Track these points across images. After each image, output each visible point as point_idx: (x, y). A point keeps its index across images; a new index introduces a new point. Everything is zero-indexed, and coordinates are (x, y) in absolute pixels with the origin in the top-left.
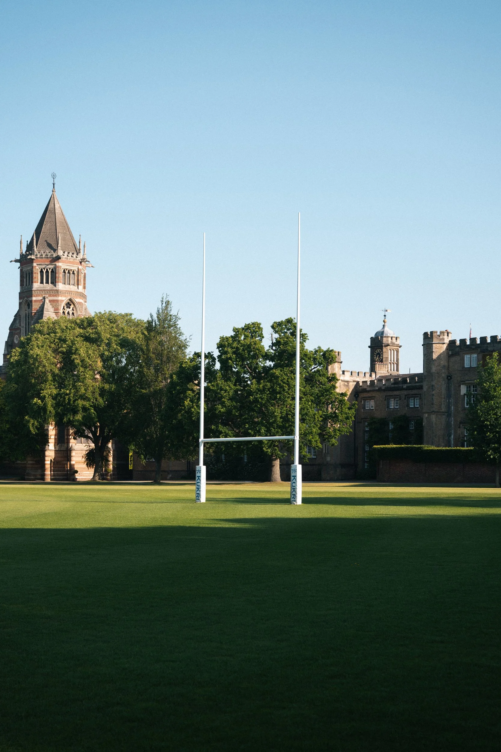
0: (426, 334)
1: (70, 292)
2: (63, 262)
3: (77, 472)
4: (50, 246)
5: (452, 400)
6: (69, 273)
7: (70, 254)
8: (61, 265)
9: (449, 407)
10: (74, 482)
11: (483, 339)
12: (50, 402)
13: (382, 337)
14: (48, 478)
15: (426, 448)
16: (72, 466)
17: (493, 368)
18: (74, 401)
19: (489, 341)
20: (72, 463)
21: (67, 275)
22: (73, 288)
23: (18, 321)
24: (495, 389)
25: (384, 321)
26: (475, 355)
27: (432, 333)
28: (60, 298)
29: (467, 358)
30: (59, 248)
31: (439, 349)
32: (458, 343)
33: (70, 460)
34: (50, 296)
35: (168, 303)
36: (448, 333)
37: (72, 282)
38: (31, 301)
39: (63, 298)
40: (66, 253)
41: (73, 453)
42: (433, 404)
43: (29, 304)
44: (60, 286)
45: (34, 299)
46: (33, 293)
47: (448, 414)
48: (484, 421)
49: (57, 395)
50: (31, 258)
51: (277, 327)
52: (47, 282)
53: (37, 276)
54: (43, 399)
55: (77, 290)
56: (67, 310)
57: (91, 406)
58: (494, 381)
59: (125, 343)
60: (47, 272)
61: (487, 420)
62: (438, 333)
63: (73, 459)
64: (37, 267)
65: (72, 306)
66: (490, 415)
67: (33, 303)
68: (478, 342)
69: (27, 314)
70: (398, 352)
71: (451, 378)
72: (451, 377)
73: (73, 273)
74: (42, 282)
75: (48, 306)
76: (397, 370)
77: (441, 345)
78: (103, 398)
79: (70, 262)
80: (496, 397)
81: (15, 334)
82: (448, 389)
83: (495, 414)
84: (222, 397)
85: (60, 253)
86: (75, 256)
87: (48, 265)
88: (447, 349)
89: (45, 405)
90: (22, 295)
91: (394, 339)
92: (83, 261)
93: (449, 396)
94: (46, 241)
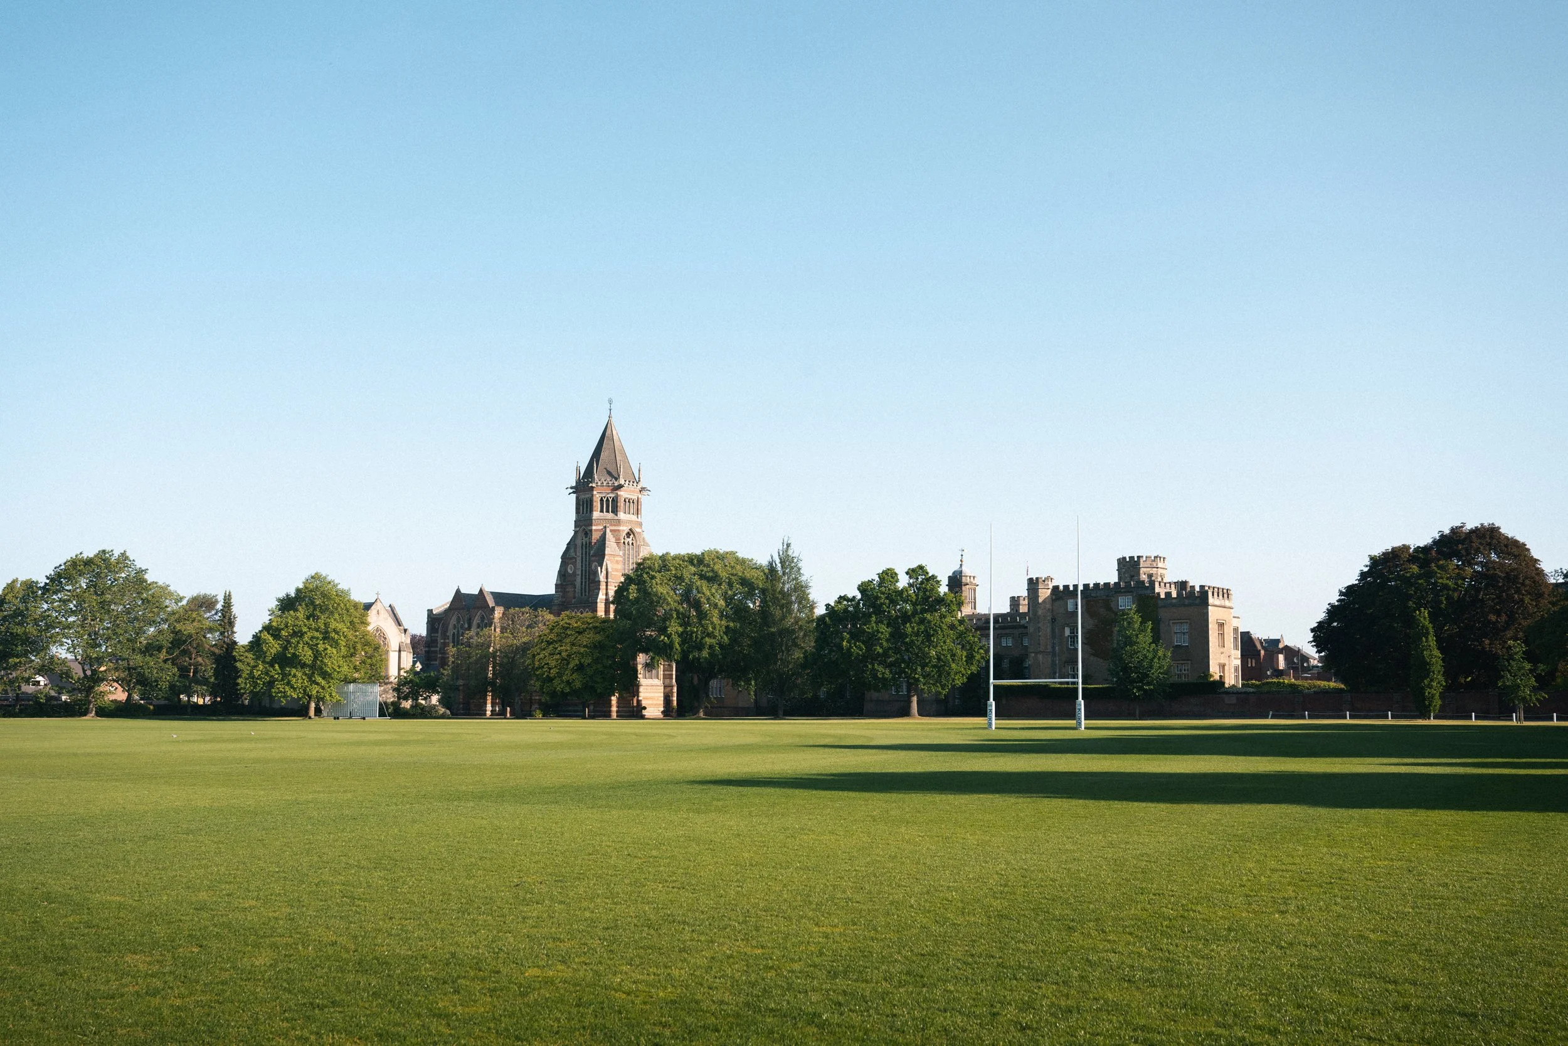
0: (1030, 580)
1: (630, 522)
2: (625, 491)
3: (645, 708)
4: (609, 473)
5: (1057, 641)
6: (629, 502)
7: (631, 483)
8: (623, 494)
9: (1053, 647)
10: (643, 717)
12: (677, 640)
13: (961, 576)
14: (614, 715)
16: (639, 702)
18: (702, 638)
19: (1091, 587)
20: (640, 698)
21: (627, 503)
22: (634, 518)
23: (572, 550)
25: (961, 561)
28: (621, 528)
29: (1070, 602)
30: (621, 476)
31: (1044, 594)
33: (637, 693)
34: (611, 525)
35: (788, 545)
36: (1051, 579)
37: (632, 511)
38: (591, 530)
39: (625, 528)
40: (627, 482)
41: (641, 689)
42: (1039, 644)
43: (588, 533)
44: (622, 515)
45: (594, 528)
46: (594, 521)
47: (1054, 654)
48: (1128, 664)
49: (682, 633)
50: (592, 487)
51: (911, 573)
52: (608, 511)
53: (597, 504)
54: (669, 636)
55: (637, 519)
56: (627, 540)
57: (717, 644)
59: (744, 582)
60: (608, 500)
61: (1131, 662)
62: (1042, 579)
63: (640, 694)
64: (597, 496)
65: (632, 536)
66: (1133, 658)
67: (593, 533)
69: (584, 543)
70: (975, 590)
71: (1055, 621)
73: (633, 502)
74: (602, 511)
75: (609, 535)
76: (975, 608)
77: (1045, 590)
78: (727, 635)
79: (631, 491)
81: (568, 564)
82: (1053, 631)
83: (1137, 658)
84: (879, 639)
85: (622, 481)
86: (635, 484)
87: (608, 494)
88: (1051, 594)
89: (672, 643)
90: (577, 523)
91: (972, 578)
92: (643, 489)
93: (1053, 636)
94: (605, 469)
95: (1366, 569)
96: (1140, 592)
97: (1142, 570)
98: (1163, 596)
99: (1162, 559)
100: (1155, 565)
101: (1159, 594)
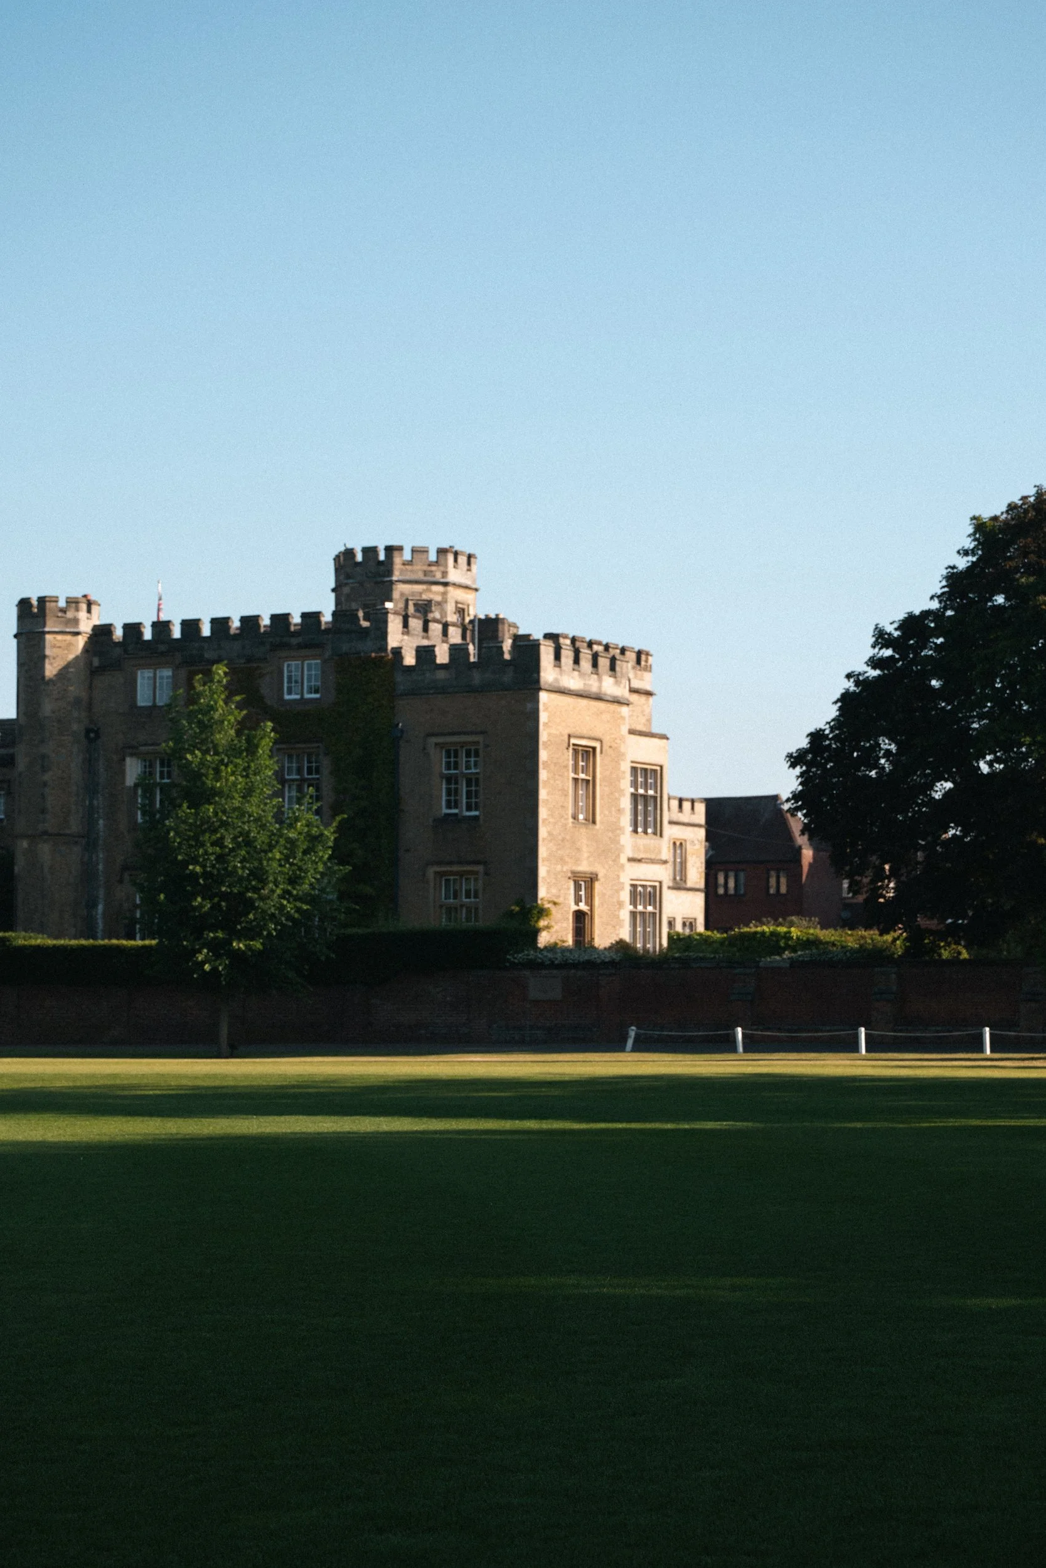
0: (24, 605)
5: (100, 801)
9: (90, 821)
11: (190, 626)
15: (21, 942)
17: (212, 708)
19: (206, 631)
24: (217, 771)
26: (167, 673)
27: (42, 600)
29: (143, 678)
31: (63, 650)
32: (118, 633)
36: (90, 604)
42: (43, 811)
47: (89, 840)
48: (185, 864)
58: (215, 747)
61: (195, 861)
62: (62, 603)
66: (203, 845)
68: (177, 633)
71: (98, 736)
72: (97, 733)
77: (68, 638)
80: (220, 793)
82: (89, 768)
83: (219, 843)
88: (86, 650)
93: (91, 789)
95: (962, 563)
96: (345, 648)
97: (400, 590)
98: (410, 660)
99: (462, 560)
100: (438, 576)
101: (397, 652)
